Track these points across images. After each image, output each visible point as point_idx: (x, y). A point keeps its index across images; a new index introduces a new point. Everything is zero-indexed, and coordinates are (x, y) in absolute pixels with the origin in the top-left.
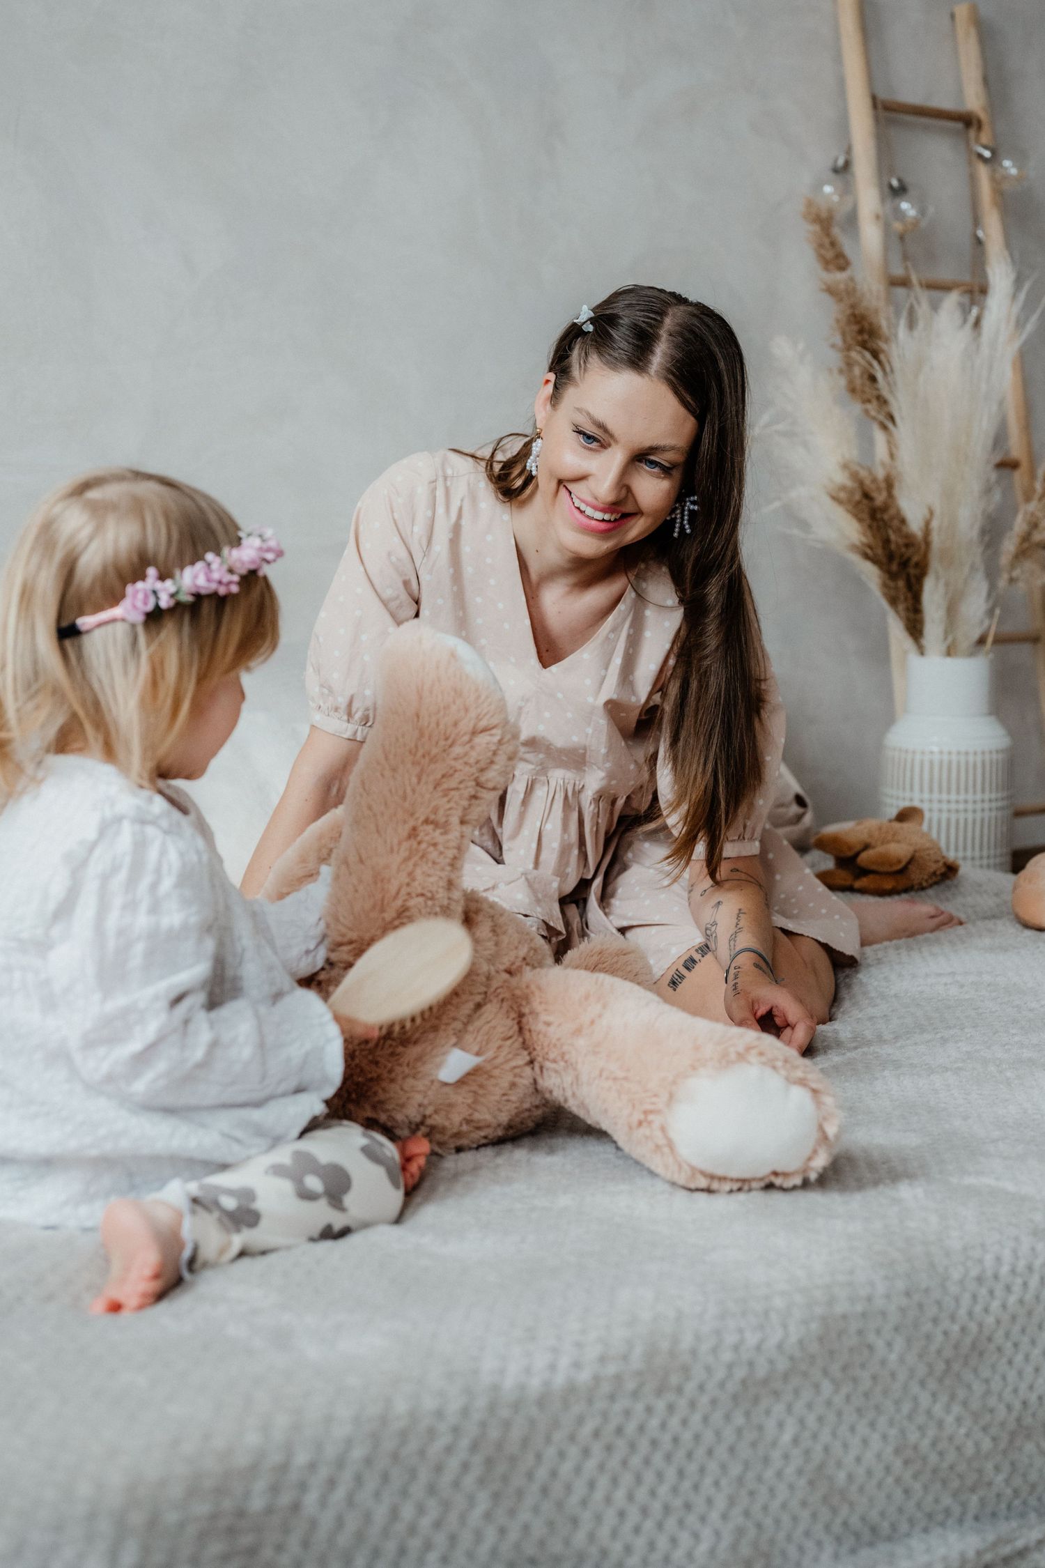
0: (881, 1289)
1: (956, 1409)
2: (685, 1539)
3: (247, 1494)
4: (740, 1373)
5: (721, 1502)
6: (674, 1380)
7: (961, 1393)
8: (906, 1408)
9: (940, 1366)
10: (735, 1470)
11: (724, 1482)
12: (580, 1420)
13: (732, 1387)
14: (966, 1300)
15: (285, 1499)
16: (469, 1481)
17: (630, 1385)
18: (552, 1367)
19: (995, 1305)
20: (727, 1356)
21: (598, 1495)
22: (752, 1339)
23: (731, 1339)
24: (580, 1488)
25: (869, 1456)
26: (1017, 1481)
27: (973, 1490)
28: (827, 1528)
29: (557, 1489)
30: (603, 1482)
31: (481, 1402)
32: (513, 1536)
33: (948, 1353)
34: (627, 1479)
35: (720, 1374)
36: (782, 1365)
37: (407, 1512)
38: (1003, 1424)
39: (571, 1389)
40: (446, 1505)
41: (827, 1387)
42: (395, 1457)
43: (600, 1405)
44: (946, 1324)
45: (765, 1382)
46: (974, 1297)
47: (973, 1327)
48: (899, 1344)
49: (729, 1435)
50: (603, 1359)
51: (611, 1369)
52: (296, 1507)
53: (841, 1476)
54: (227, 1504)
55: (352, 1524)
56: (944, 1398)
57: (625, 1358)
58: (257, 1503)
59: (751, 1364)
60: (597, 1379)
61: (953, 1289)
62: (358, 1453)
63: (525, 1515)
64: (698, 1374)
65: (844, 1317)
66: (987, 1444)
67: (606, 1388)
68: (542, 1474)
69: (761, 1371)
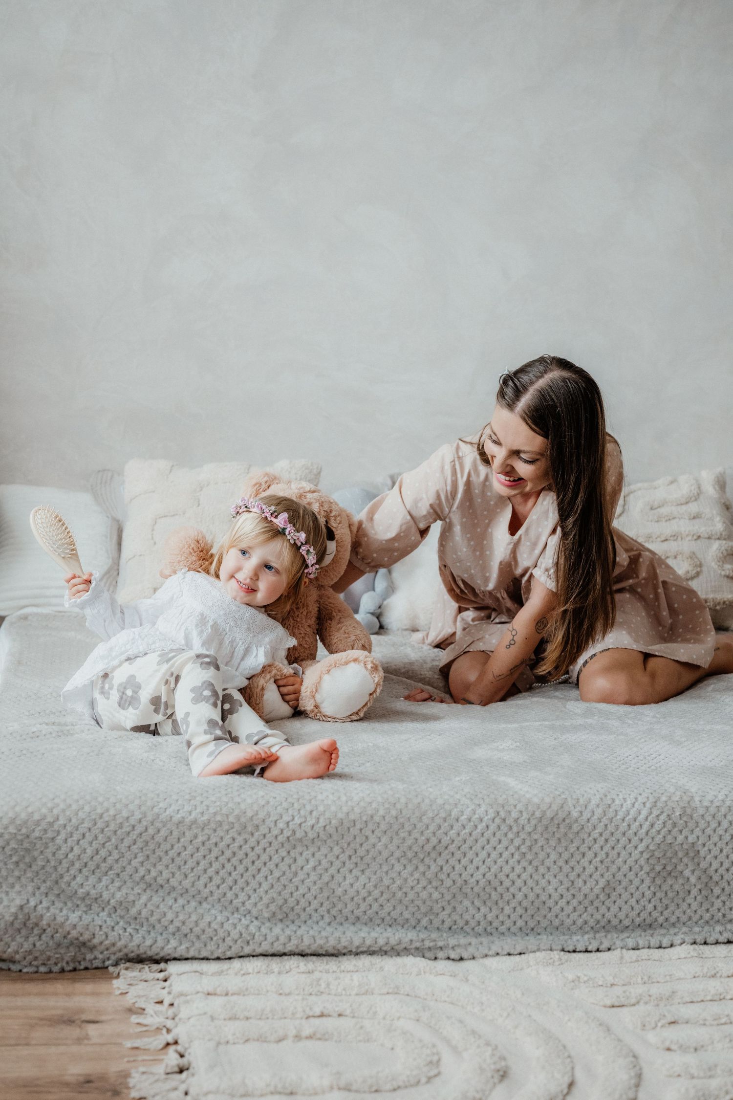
0: (381, 812)
1: (417, 875)
2: (242, 897)
3: (34, 831)
4: (287, 833)
5: (265, 886)
6: (250, 829)
7: (422, 868)
8: (385, 868)
9: (410, 854)
10: (277, 874)
11: (269, 878)
12: (196, 837)
13: (280, 838)
14: (432, 828)
15: (50, 834)
16: (134, 848)
17: (226, 827)
18: (190, 813)
19: (452, 833)
20: (281, 825)
21: (201, 867)
22: (297, 820)
23: (286, 818)
24: (191, 863)
25: (358, 885)
26: (455, 917)
27: (425, 915)
28: (328, 911)
29: (178, 861)
30: (203, 864)
31: (150, 818)
32: (154, 873)
33: (416, 848)
34: (216, 866)
35: (275, 832)
36: (311, 835)
37: (103, 853)
38: (449, 889)
39: (195, 822)
40: (122, 856)
41: (337, 850)
42: (102, 831)
43: (206, 831)
44: (415, 834)
45: (300, 840)
46: (440, 827)
47: (434, 841)
48: (384, 840)
49: (276, 859)
50: (215, 814)
51: (218, 818)
52: (53, 839)
53: (339, 891)
54: (24, 831)
55: (77, 851)
56: (410, 868)
57: (227, 816)
58: (37, 834)
59: (294, 832)
60: (209, 821)
61: (425, 820)
62: (86, 825)
63: (160, 867)
64: (263, 829)
65: (354, 821)
66: (436, 895)
67: (213, 825)
68: (172, 853)
69: (299, 835)
